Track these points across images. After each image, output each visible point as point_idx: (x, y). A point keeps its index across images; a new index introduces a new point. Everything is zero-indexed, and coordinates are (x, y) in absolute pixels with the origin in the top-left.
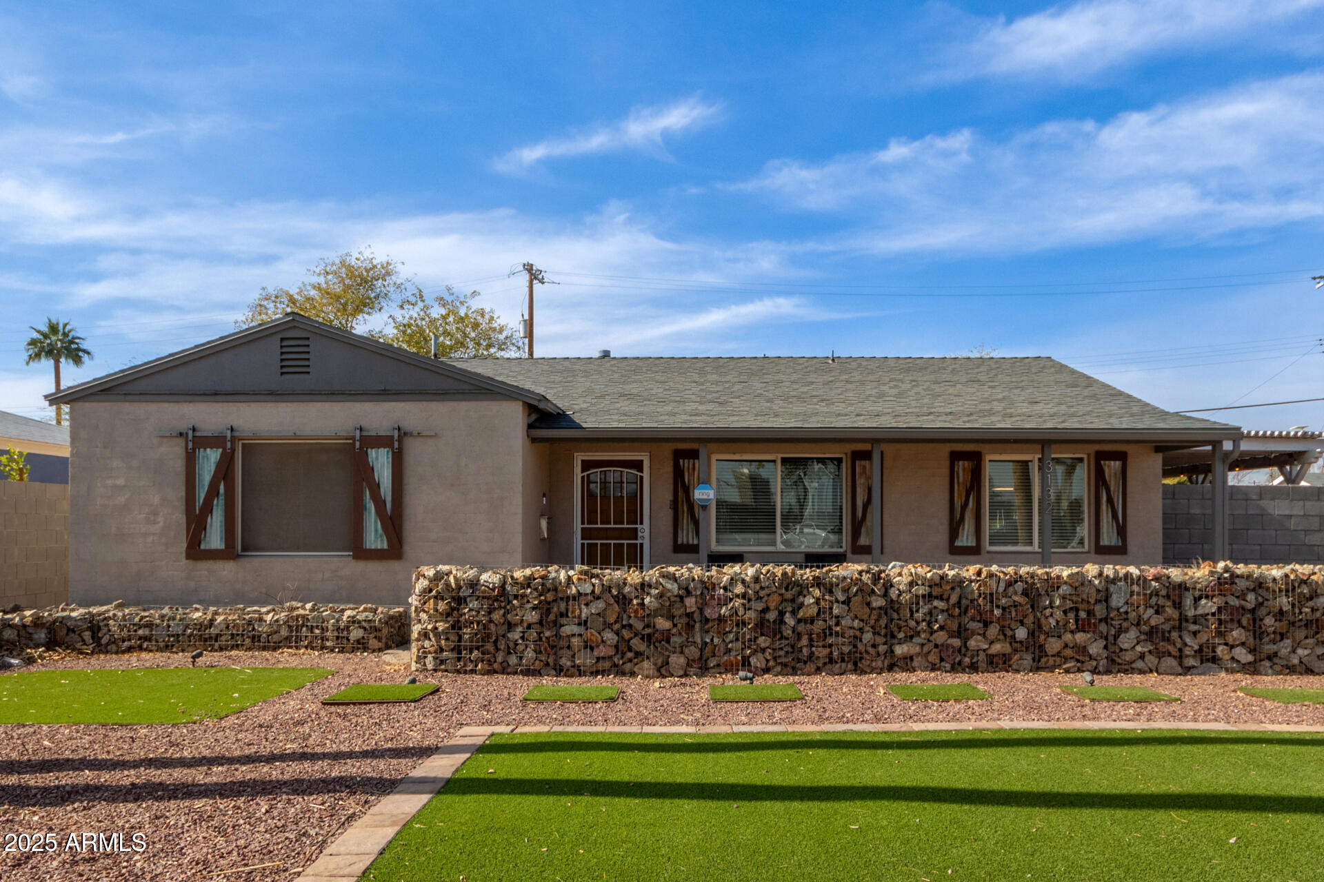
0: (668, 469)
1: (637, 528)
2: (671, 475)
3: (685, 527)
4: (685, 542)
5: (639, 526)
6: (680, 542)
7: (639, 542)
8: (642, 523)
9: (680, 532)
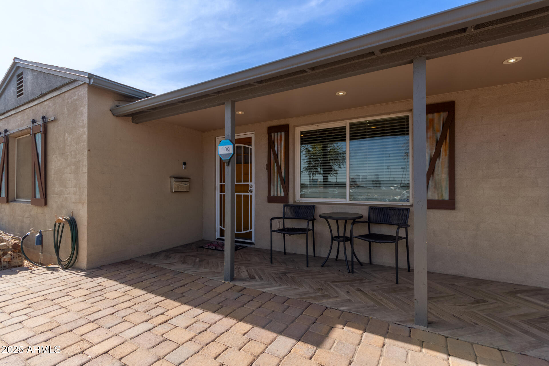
0: (265, 142)
1: (248, 185)
2: (267, 146)
3: (275, 183)
4: (276, 195)
5: (249, 183)
6: (272, 195)
7: (250, 194)
8: (251, 182)
9: (272, 187)
